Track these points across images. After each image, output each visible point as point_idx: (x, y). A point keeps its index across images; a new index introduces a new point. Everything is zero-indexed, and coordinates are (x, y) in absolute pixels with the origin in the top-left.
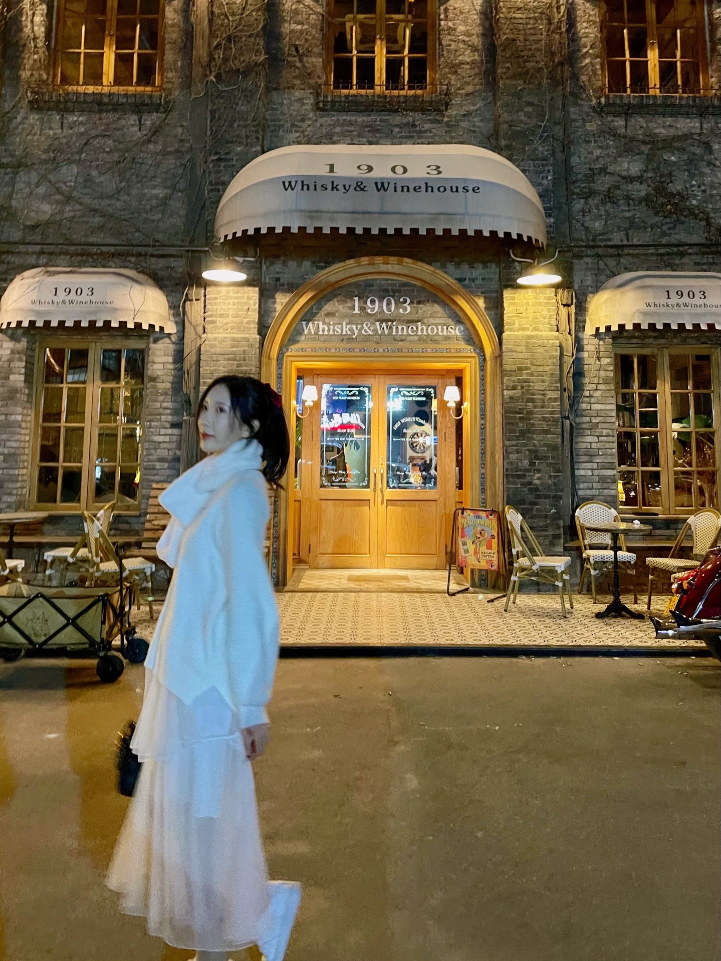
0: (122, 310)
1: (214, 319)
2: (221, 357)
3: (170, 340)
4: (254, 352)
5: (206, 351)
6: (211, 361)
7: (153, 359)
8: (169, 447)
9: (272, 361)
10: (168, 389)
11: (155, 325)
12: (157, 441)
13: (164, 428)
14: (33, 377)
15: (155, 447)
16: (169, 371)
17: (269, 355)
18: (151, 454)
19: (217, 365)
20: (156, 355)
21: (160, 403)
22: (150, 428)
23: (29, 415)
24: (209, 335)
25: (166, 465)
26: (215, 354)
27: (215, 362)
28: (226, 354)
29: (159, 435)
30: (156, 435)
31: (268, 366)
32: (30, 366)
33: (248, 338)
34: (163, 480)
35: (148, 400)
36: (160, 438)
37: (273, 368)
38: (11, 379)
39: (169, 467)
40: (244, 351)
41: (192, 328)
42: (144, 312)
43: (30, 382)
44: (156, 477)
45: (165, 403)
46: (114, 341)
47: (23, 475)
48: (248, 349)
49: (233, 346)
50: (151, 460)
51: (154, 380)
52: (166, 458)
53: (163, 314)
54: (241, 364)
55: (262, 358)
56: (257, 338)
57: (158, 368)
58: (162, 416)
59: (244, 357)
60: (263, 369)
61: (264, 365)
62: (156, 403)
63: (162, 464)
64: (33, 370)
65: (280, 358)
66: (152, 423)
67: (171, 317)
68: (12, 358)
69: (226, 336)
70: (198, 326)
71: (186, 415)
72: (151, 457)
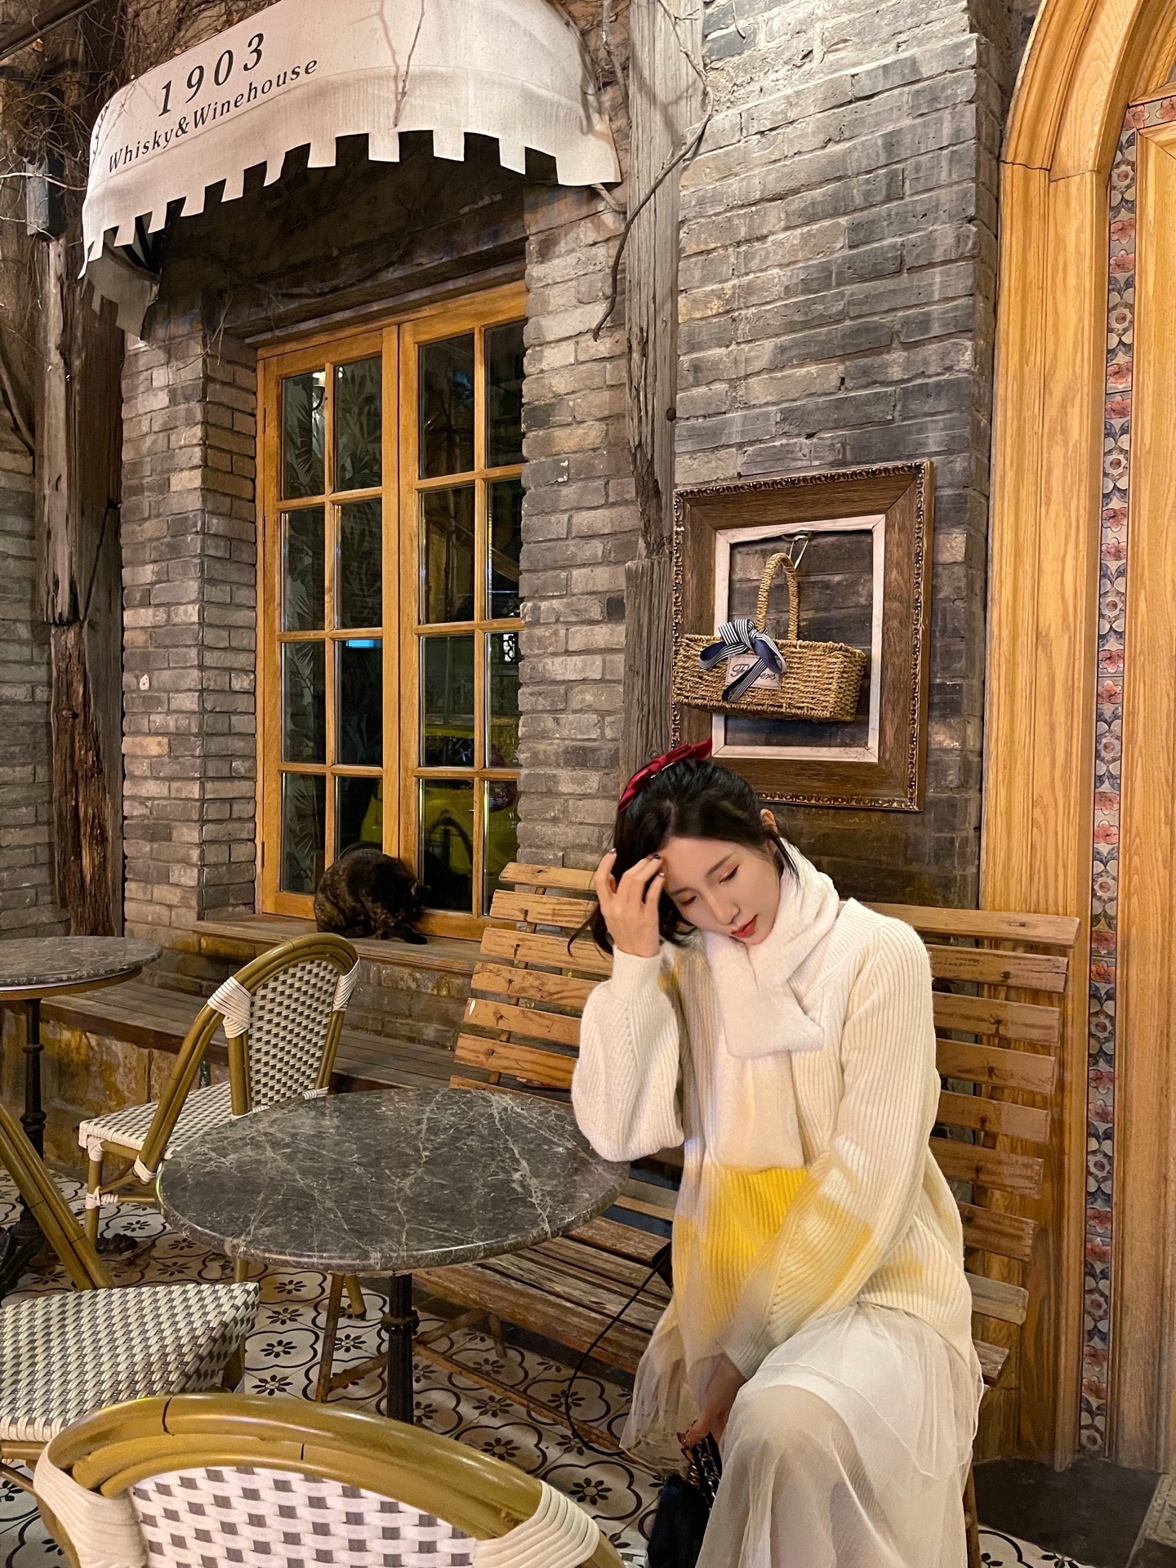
3: (599, 226)
4: (947, 130)
5: (701, 202)
6: (725, 247)
7: (539, 328)
8: (604, 702)
9: (1073, 189)
10: (594, 450)
11: (497, 140)
12: (559, 678)
13: (582, 622)
14: (253, 480)
15: (553, 703)
16: (596, 366)
17: (1053, 156)
18: (543, 735)
19: (754, 264)
20: (551, 308)
21: (565, 517)
22: (535, 623)
23: (240, 606)
24: (718, 117)
25: (594, 780)
26: (743, 206)
27: (743, 248)
28: (795, 191)
29: (568, 653)
30: (555, 654)
31: (1045, 218)
32: (230, 443)
33: (913, 63)
34: (585, 841)
35: (525, 505)
36: (571, 666)
37: (1074, 225)
38: (173, 488)
39: (603, 787)
40: (891, 142)
41: (658, 118)
42: (444, 80)
43: (240, 498)
44: (561, 829)
45: (585, 513)
46: (451, 304)
47: (231, 801)
48: (913, 127)
49: (834, 133)
50: (541, 756)
51: (544, 416)
52: (593, 750)
53: (543, 92)
54: (873, 221)
55: (1007, 171)
56: (966, 44)
57: (556, 364)
58: (575, 573)
59: (892, 177)
60: (1011, 240)
61: (1018, 211)
62: (553, 519)
63: (581, 773)
64: (253, 458)
65: (1124, 168)
66: (544, 605)
67: (595, 117)
68: (172, 417)
69: (798, 93)
70: (683, 102)
71: (644, 553)
72: (542, 746)
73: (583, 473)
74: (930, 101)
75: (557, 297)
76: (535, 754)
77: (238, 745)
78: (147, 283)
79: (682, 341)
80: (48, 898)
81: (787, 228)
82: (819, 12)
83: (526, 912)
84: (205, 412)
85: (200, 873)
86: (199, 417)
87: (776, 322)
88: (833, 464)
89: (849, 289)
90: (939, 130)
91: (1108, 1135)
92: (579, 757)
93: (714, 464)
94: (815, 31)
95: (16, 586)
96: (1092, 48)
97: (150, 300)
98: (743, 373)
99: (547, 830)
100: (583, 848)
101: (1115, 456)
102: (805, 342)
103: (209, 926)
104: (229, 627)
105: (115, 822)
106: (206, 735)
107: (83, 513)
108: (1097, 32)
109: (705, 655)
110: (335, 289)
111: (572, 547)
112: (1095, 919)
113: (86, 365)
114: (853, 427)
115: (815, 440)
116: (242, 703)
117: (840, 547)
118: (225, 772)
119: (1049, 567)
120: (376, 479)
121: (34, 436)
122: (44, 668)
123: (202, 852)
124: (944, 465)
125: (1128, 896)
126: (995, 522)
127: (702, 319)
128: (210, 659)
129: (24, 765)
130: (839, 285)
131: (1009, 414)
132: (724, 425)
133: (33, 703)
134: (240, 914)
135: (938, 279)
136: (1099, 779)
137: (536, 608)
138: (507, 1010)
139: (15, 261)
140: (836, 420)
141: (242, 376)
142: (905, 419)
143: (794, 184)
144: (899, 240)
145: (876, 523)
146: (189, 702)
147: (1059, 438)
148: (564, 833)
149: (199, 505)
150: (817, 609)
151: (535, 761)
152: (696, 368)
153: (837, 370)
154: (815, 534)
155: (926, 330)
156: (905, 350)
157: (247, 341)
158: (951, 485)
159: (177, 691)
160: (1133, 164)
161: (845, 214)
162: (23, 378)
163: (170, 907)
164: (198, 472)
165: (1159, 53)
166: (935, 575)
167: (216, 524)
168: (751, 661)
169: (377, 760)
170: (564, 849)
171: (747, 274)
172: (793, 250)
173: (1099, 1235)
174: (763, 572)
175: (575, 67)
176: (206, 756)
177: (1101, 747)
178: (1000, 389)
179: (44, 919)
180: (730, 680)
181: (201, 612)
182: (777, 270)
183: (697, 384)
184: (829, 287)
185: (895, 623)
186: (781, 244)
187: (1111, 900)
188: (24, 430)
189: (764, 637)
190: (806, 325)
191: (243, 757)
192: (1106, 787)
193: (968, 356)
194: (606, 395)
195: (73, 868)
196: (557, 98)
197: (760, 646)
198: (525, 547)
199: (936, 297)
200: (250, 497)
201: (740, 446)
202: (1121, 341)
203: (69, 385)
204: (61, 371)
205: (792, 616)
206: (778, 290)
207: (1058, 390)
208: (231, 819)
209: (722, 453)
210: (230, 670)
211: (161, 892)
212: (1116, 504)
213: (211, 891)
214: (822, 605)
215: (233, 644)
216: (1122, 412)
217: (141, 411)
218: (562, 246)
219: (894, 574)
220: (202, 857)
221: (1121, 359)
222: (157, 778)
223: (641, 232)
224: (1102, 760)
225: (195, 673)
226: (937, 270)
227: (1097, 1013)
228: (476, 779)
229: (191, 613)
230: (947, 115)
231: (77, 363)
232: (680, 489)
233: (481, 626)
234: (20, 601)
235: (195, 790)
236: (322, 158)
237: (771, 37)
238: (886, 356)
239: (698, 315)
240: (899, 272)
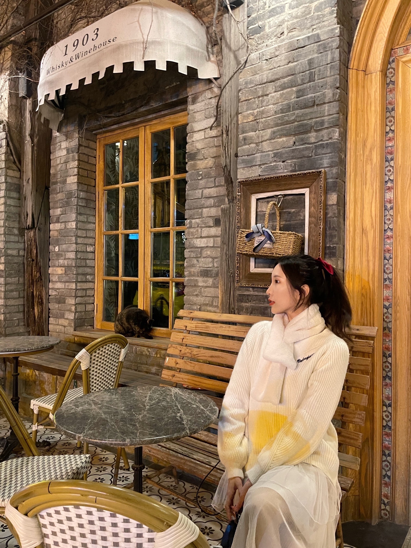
0: (126, 45)
1: (260, 23)
2: (271, 87)
3: (212, 92)
4: (329, 57)
5: (246, 83)
6: (254, 98)
7: (192, 127)
8: (214, 254)
9: (373, 77)
10: (211, 168)
11: (177, 63)
12: (198, 246)
13: (206, 227)
14: (95, 180)
15: (197, 254)
16: (211, 139)
17: (366, 66)
18: (193, 266)
19: (264, 104)
20: (196, 120)
21: (201, 191)
22: (190, 227)
23: (90, 223)
24: (252, 55)
25: (210, 281)
26: (260, 84)
27: (261, 99)
28: (278, 79)
29: (201, 237)
30: (197, 238)
31: (363, 87)
32: (88, 167)
33: (318, 35)
34: (207, 302)
35: (187, 187)
36: (203, 242)
37: (374, 90)
38: (67, 182)
39: (214, 283)
40: (311, 62)
41: (232, 56)
42: (159, 43)
43: (90, 186)
44: (199, 298)
45: (207, 189)
46: (162, 119)
47: (86, 289)
48: (318, 57)
49: (291, 59)
50: (192, 273)
51: (193, 157)
52: (210, 271)
53: (193, 47)
54: (304, 89)
55: (350, 71)
56: (336, 29)
57: (198, 139)
58: (204, 210)
59: (311, 74)
60: (352, 95)
61: (354, 85)
62: (197, 192)
63: (206, 279)
64: (95, 172)
65: (391, 70)
66: (193, 221)
67: (211, 56)
68: (68, 158)
69: (279, 46)
70: (240, 50)
71: (227, 202)
72: (192, 270)
73: (207, 176)
74: (324, 48)
75: (198, 116)
76: (190, 272)
77: (89, 270)
78: (60, 113)
79: (240, 130)
80: (23, 324)
81: (275, 92)
82: (286, 19)
83: (186, 327)
84: (79, 157)
85: (75, 315)
86: (77, 158)
87: (272, 123)
88: (291, 171)
89: (297, 112)
90: (327, 58)
91: (390, 405)
92: (205, 273)
93: (251, 172)
94: (285, 25)
95: (14, 216)
96: (379, 30)
97: (61, 119)
98: (260, 141)
99: (195, 299)
100: (207, 305)
101: (389, 168)
102: (282, 130)
103: (78, 333)
104: (86, 230)
105: (46, 297)
106: (77, 267)
107: (37, 191)
108: (381, 24)
109: (247, 236)
110: (123, 114)
111: (203, 201)
112: (384, 329)
113: (38, 141)
114: (298, 158)
115: (285, 163)
116: (90, 256)
117: (293, 200)
118: (84, 280)
119: (366, 206)
120: (137, 179)
121: (20, 165)
122: (23, 244)
123: (76, 307)
124: (329, 171)
125: (395, 320)
126: (348, 190)
127: (247, 122)
128: (80, 240)
129: (15, 277)
130: (293, 110)
131: (352, 154)
132: (254, 158)
133: (19, 256)
134: (89, 329)
135: (327, 108)
136: (385, 280)
137: (191, 222)
138: (179, 361)
139: (15, 106)
140: (292, 156)
141: (92, 144)
142: (316, 155)
143: (278, 77)
144: (313, 95)
145: (306, 191)
146: (72, 255)
147: (369, 162)
148: (200, 300)
149: (76, 188)
150: (286, 221)
151: (190, 275)
152: (245, 139)
153: (293, 139)
154: (285, 195)
155: (322, 125)
156: (316, 132)
157: (94, 132)
158: (332, 178)
159: (68, 252)
160: (394, 69)
161: (295, 86)
162: (17, 145)
163: (65, 326)
164: (76, 177)
165: (403, 31)
166: (326, 209)
167: (82, 195)
168: (263, 238)
169: (137, 276)
170: (200, 305)
171: (262, 107)
172: (277, 99)
173: (387, 441)
174: (267, 208)
175: (204, 40)
176: (77, 274)
177: (385, 269)
178: (349, 145)
179: (21, 331)
180: (256, 245)
181: (76, 225)
182: (272, 106)
183: (245, 144)
184: (290, 111)
185: (313, 225)
186: (273, 97)
187: (390, 322)
188: (17, 163)
189: (267, 230)
190: (282, 124)
191: (90, 274)
192: (387, 282)
193: (337, 134)
194: (215, 149)
195: (31, 313)
196: (198, 49)
197: (266, 233)
198: (187, 201)
199: (326, 114)
200: (94, 185)
201: (260, 165)
202: (390, 129)
203: (33, 147)
204: (30, 143)
205: (278, 223)
206: (272, 112)
207: (369, 146)
208: (86, 296)
209: (254, 168)
210: (86, 244)
211: (62, 321)
212: (389, 184)
213: (79, 321)
214: (288, 220)
215: (88, 236)
216: (391, 153)
217: (57, 156)
218: (200, 99)
219: (312, 208)
220: (76, 309)
221: (391, 135)
222: (61, 282)
223: (226, 93)
224: (386, 273)
225: (74, 245)
226: (326, 105)
227: (385, 362)
228: (170, 282)
229: (73, 225)
230: (329, 52)
231: (36, 140)
232: (239, 180)
233: (172, 229)
234: (15, 221)
235: (73, 286)
236: (118, 70)
237: (270, 27)
238: (309, 134)
239: (245, 121)
240: (313, 106)
